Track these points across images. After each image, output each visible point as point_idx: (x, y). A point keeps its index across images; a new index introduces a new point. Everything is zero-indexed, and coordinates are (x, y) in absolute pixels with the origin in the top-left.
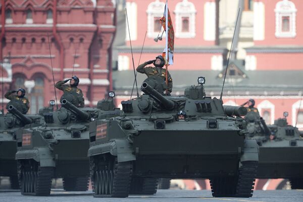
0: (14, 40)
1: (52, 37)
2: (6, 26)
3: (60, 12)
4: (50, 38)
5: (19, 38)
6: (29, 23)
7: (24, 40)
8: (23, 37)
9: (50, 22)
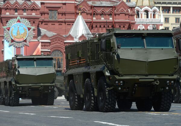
0: (96, 26)
1: (112, 25)
2: (93, 20)
3: (115, 15)
4: (111, 25)
5: (98, 25)
6: (103, 19)
7: (100, 26)
8: (100, 25)
9: (111, 19)
